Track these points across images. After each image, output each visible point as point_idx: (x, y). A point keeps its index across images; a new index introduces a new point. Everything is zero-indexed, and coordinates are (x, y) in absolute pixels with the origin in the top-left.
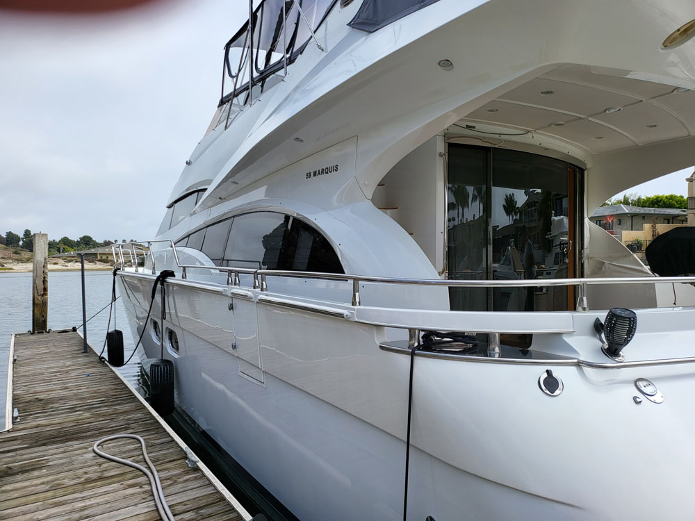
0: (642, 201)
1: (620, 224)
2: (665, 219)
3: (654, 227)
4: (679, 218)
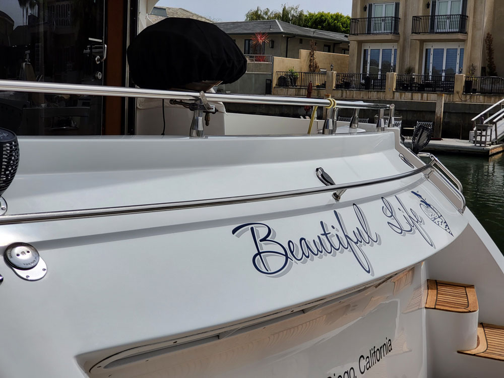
0: (304, 18)
1: (272, 47)
2: (325, 46)
3: (312, 55)
4: (341, 46)
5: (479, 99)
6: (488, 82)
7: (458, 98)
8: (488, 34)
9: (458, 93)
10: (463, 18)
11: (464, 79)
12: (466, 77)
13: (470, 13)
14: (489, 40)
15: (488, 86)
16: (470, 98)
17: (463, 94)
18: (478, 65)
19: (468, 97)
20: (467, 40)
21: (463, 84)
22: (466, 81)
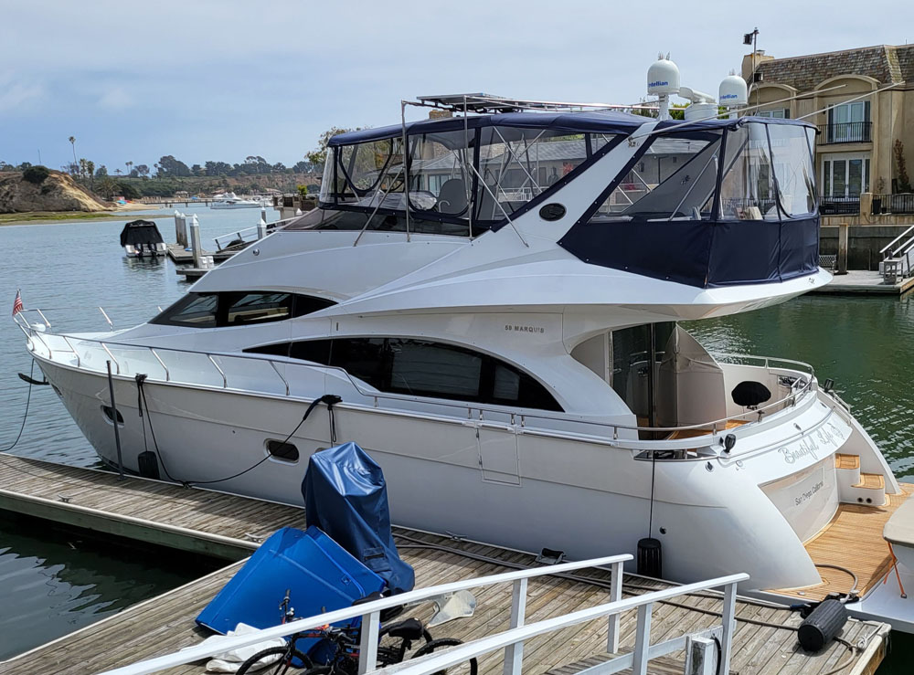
5: (889, 221)
6: (899, 200)
7: (865, 220)
8: (897, 141)
9: (864, 214)
10: (867, 125)
11: (871, 198)
12: (874, 196)
13: (874, 118)
14: (898, 148)
15: (899, 204)
16: (880, 220)
17: (871, 215)
18: (888, 177)
19: (877, 218)
20: (873, 149)
21: (871, 203)
22: (873, 200)
